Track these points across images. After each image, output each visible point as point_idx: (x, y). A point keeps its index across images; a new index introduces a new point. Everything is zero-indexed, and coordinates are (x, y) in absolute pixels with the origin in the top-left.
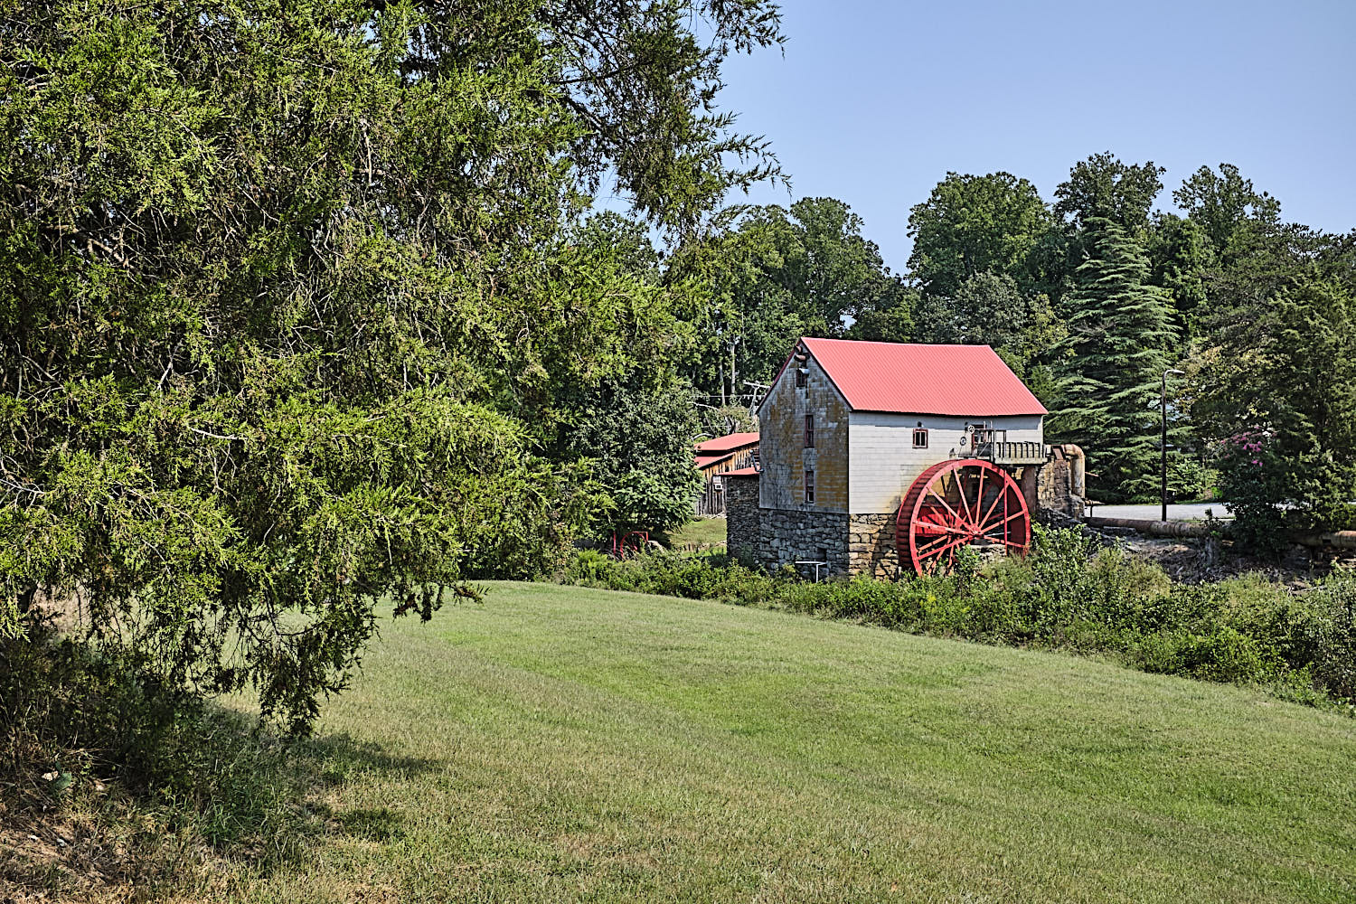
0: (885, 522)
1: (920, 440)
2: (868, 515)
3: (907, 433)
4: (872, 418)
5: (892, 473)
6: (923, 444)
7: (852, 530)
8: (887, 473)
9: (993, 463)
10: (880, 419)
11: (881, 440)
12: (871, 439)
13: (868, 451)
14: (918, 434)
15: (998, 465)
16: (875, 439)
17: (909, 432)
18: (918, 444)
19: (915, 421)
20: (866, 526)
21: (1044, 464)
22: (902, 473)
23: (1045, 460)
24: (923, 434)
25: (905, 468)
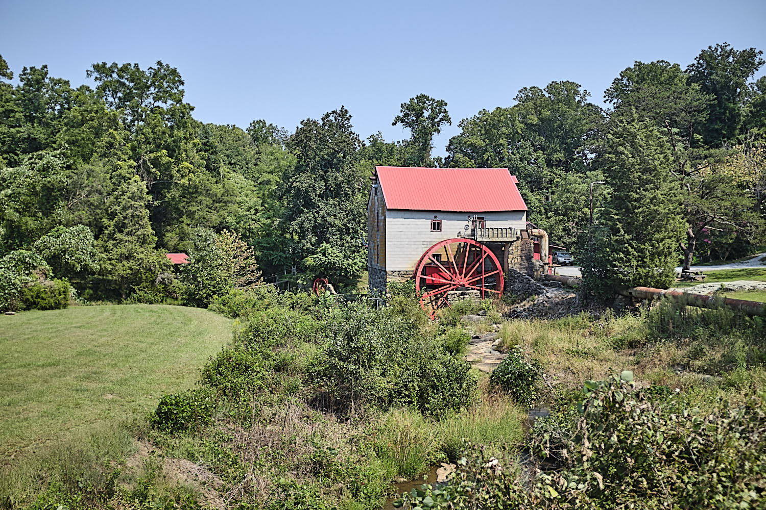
0: (411, 276)
1: (436, 226)
2: (399, 271)
3: (427, 223)
4: (402, 214)
5: (416, 246)
6: (438, 229)
7: (388, 280)
8: (413, 246)
9: (476, 241)
10: (408, 214)
11: (408, 226)
12: (402, 226)
13: (400, 233)
14: (434, 223)
15: (480, 242)
16: (404, 226)
17: (429, 222)
18: (434, 229)
19: (432, 216)
20: (398, 278)
21: (513, 242)
22: (423, 246)
23: (515, 239)
24: (438, 223)
25: (425, 243)
